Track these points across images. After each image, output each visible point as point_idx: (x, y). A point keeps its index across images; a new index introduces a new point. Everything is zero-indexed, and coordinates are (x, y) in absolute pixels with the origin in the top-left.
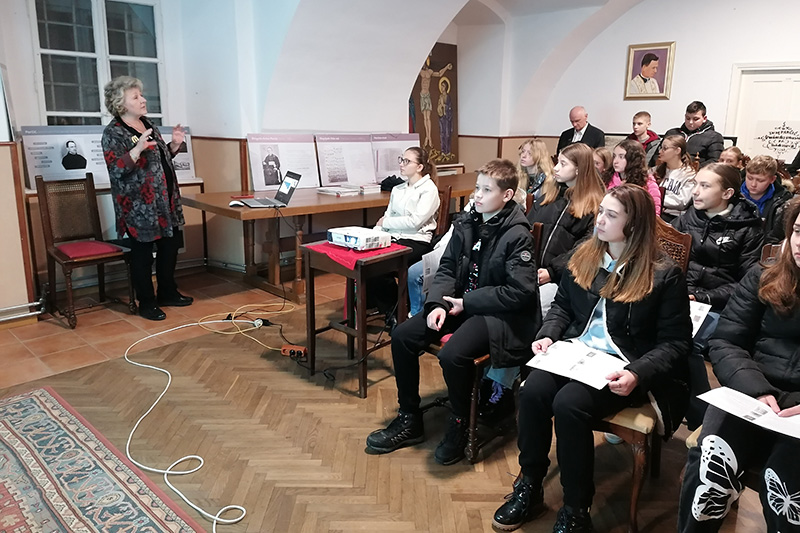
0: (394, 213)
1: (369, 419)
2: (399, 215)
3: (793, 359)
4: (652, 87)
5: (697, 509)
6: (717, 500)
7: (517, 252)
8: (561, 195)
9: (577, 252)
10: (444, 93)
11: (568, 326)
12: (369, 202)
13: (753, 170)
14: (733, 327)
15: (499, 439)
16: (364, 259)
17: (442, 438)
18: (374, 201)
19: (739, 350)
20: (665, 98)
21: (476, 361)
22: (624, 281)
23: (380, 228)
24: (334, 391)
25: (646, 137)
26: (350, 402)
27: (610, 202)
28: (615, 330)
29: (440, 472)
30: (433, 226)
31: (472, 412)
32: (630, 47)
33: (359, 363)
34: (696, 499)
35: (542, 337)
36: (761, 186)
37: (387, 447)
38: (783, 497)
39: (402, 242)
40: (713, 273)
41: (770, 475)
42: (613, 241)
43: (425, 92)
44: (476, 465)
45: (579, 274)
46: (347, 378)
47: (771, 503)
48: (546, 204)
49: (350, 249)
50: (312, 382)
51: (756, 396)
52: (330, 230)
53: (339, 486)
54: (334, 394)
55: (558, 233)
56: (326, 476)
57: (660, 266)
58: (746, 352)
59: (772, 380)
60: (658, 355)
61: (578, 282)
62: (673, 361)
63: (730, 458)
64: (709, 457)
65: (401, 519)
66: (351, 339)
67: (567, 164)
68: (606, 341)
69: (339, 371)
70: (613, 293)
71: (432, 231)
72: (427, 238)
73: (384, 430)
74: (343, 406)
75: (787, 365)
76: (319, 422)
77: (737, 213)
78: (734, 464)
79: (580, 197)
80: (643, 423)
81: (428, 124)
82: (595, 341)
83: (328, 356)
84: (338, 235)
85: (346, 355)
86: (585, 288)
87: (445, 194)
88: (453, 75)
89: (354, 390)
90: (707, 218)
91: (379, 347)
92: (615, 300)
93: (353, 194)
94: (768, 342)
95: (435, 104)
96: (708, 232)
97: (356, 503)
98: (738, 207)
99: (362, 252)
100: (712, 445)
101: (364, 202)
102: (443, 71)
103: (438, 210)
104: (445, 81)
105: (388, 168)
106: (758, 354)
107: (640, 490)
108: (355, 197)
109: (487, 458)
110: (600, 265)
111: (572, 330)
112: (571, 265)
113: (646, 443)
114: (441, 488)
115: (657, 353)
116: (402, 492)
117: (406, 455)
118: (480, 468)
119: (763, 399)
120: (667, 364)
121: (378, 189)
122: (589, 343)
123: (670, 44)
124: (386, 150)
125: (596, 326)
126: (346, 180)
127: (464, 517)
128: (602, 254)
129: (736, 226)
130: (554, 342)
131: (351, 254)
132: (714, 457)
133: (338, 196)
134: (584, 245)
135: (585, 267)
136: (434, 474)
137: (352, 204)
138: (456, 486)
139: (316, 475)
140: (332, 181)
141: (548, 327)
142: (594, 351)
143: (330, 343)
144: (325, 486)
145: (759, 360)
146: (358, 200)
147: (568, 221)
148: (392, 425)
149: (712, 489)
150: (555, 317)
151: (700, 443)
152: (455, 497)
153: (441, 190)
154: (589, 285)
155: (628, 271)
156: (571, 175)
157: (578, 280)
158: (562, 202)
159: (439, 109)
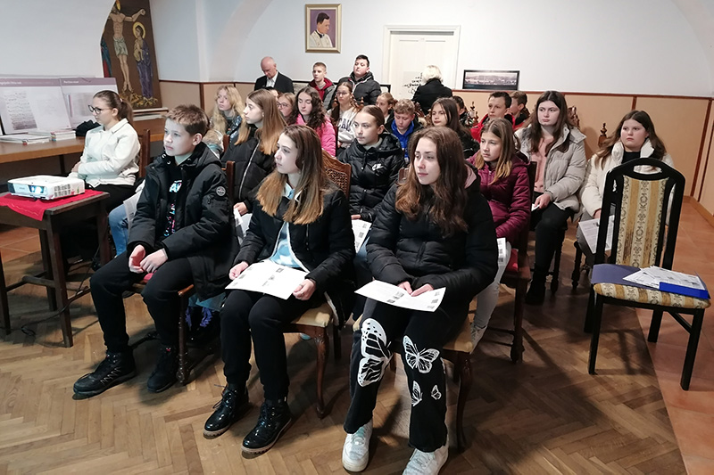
0: (90, 159)
1: (77, 366)
2: (96, 160)
3: (420, 252)
4: (326, 42)
5: (361, 379)
6: (374, 368)
7: (213, 188)
8: (251, 135)
9: (264, 184)
10: (140, 38)
11: (261, 250)
12: (62, 148)
13: (399, 111)
14: (381, 234)
15: (210, 357)
16: (53, 208)
17: (154, 368)
18: (68, 148)
19: (386, 250)
20: (337, 52)
21: (180, 293)
22: (301, 206)
23: (76, 175)
24: (35, 346)
25: (323, 84)
26: (54, 354)
27: (285, 140)
28: (298, 248)
29: (153, 400)
30: (135, 170)
31: (181, 339)
32: (307, 6)
33: (60, 314)
34: (360, 371)
35: (239, 262)
36: (406, 122)
37: (98, 389)
38: (415, 355)
39: (101, 188)
40: (372, 194)
41: (407, 340)
42: (291, 173)
43: (118, 36)
44: (188, 386)
45: (266, 203)
46: (49, 330)
47: (408, 361)
48: (240, 144)
49: (37, 199)
50: (8, 340)
51: (397, 284)
52: (10, 181)
53: (45, 437)
54: (36, 349)
55: (252, 169)
56: (28, 431)
57: (327, 192)
58: (391, 251)
59: (408, 270)
60: (330, 263)
61: (266, 210)
62: (341, 266)
63: (381, 334)
64: (367, 336)
65: (113, 452)
66: (51, 291)
67: (254, 107)
68: (291, 258)
69: (39, 325)
70: (294, 217)
71: (134, 174)
72: (130, 181)
73: (92, 374)
74: (47, 359)
75: (417, 257)
76: (19, 380)
77: (385, 145)
78: (384, 338)
79: (268, 136)
80: (321, 319)
81: (125, 69)
82: (284, 259)
83: (27, 311)
84: (21, 185)
85: (48, 307)
86: (271, 215)
87: (144, 138)
88: (147, 20)
89: (58, 340)
90: (365, 150)
91: (81, 295)
92: (295, 223)
93: (43, 141)
94: (404, 242)
95: (131, 49)
96: (366, 161)
97: (64, 449)
98: (386, 140)
99: (51, 201)
100: (368, 326)
101: (57, 149)
102: (135, 17)
103: (139, 154)
104: (139, 27)
105: (84, 114)
106: (399, 252)
107: (323, 373)
108: (46, 143)
109: (199, 376)
110: (283, 195)
111: (265, 252)
112: (259, 196)
113: (325, 334)
114: (153, 414)
115: (329, 262)
116: (114, 427)
117: (118, 393)
118: (192, 387)
119: (401, 285)
120: (337, 269)
121: (73, 135)
122: (278, 261)
123: (337, 6)
124: (79, 94)
125: (283, 246)
126: (35, 126)
127: (177, 434)
128: (283, 185)
129: (385, 155)
130: (249, 265)
131: (37, 204)
132: (370, 336)
133: (25, 144)
134: (269, 178)
135: (270, 196)
136: (147, 402)
137: (41, 151)
138: (170, 408)
139: (17, 433)
140: (18, 128)
141: (244, 252)
142: (282, 267)
143: (29, 298)
144: (29, 441)
145: (399, 256)
146: (51, 147)
147: (259, 158)
148: (101, 368)
149: (370, 360)
150: (250, 242)
151: (361, 327)
152: (168, 419)
153: (141, 134)
154: (274, 211)
155: (303, 197)
156: (258, 117)
157: (265, 209)
158: (254, 142)
159: (136, 54)
